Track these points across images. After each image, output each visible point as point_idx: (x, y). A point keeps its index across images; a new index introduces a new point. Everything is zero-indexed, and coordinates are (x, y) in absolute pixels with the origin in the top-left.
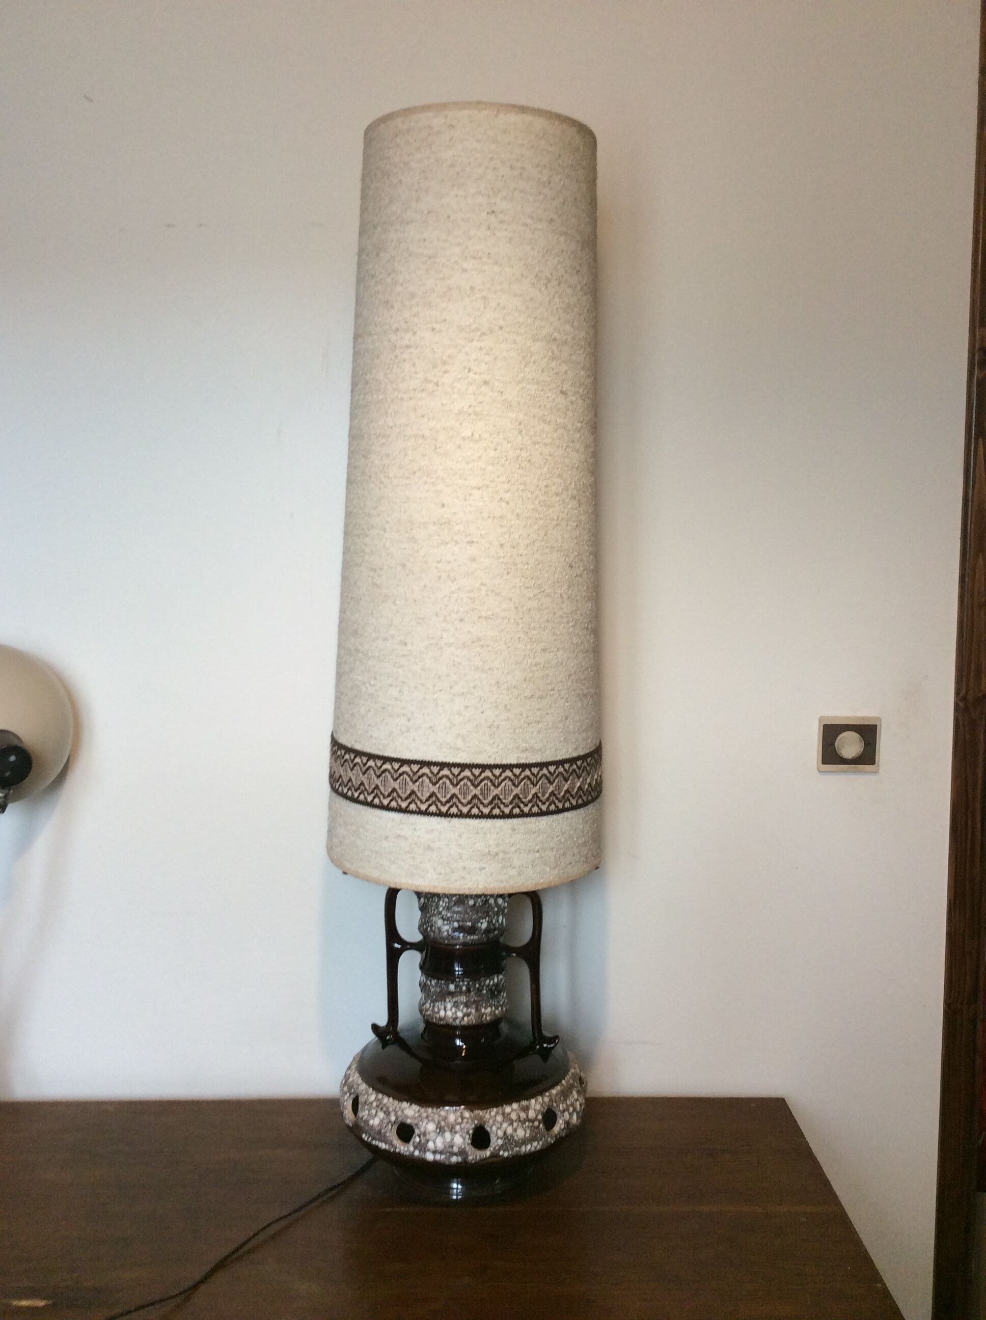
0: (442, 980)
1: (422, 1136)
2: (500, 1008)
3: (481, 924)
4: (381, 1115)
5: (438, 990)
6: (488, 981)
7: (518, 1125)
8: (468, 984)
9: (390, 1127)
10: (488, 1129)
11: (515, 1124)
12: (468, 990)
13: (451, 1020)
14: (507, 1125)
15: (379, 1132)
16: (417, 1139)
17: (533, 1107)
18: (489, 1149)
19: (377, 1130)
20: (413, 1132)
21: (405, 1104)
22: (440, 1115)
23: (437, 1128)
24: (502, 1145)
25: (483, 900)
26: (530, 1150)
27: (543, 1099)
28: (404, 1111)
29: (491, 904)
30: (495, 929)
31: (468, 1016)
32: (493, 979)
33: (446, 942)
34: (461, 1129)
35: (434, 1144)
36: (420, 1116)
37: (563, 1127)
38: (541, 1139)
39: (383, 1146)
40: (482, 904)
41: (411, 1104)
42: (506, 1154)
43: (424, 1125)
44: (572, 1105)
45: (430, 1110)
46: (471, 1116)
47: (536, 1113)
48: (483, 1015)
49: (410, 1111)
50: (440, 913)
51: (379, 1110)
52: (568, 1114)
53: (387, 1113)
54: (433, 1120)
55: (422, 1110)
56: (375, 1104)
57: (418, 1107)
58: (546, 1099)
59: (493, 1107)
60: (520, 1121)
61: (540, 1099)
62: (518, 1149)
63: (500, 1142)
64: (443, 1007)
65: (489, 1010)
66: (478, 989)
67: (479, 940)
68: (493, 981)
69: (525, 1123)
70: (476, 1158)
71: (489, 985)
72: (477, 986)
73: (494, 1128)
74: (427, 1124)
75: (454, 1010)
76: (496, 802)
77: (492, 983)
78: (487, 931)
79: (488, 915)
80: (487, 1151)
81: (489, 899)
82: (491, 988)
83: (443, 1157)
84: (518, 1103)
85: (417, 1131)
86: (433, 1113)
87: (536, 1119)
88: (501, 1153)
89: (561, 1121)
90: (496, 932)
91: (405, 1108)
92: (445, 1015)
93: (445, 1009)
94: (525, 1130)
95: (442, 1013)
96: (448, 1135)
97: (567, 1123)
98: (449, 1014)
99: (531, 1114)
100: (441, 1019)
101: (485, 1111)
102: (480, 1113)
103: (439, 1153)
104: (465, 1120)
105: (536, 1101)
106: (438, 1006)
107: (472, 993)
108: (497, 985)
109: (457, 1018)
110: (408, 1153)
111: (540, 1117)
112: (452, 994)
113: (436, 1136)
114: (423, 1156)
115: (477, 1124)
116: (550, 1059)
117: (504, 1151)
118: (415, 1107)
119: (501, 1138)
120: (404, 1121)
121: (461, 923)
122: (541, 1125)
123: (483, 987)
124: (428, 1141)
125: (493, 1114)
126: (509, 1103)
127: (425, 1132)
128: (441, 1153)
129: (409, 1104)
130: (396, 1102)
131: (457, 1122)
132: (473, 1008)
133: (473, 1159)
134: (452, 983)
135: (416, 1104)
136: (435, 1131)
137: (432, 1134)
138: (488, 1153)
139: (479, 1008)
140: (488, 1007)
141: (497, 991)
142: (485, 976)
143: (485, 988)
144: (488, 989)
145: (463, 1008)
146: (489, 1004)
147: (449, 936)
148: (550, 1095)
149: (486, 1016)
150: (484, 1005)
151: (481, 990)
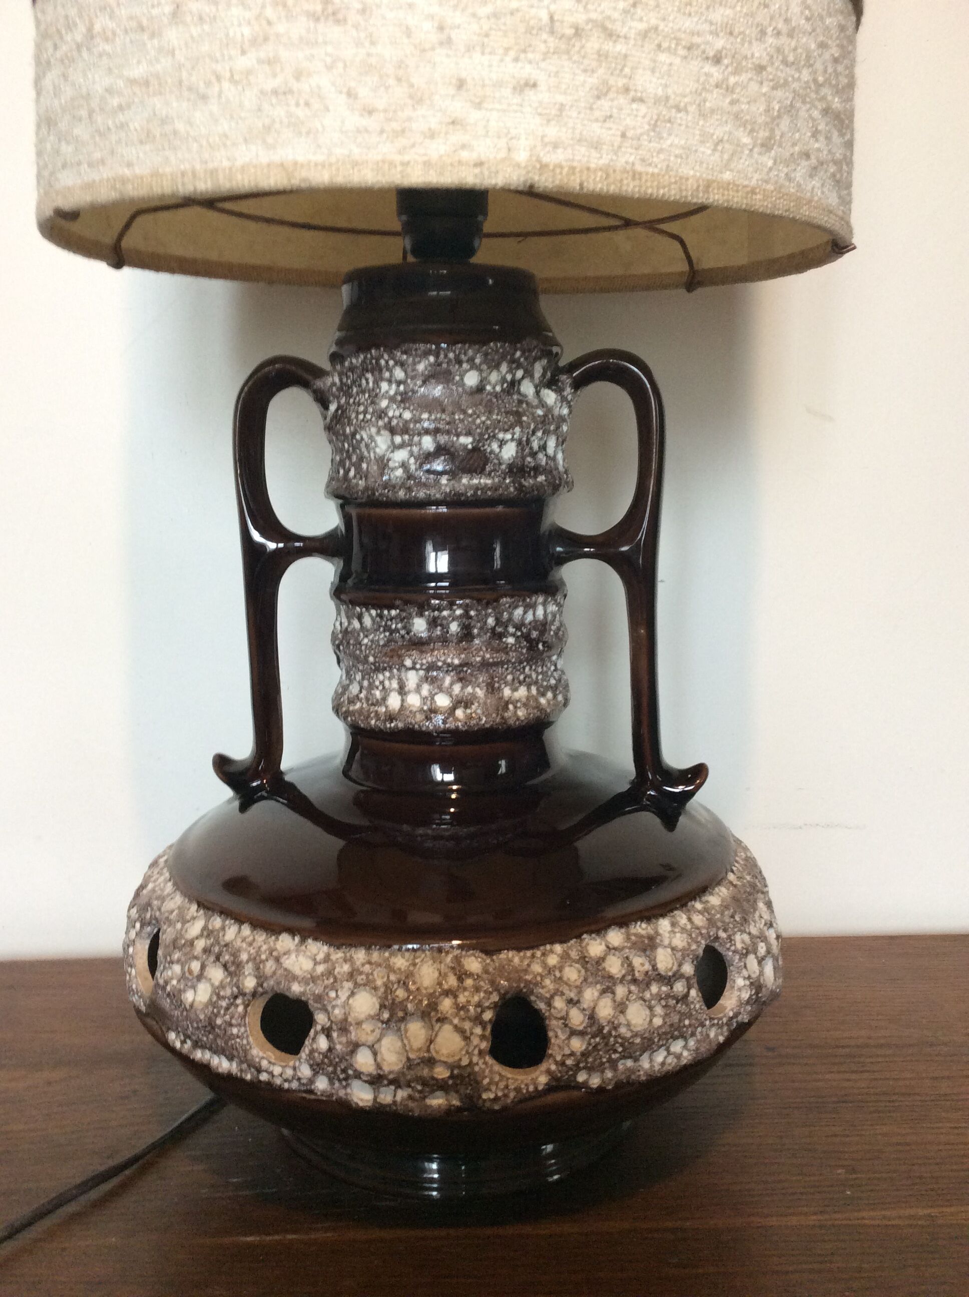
0: (390, 607)
1: (335, 1035)
2: (550, 695)
3: (500, 447)
4: (216, 974)
5: (382, 637)
6: (519, 612)
7: (630, 992)
8: (466, 615)
9: (241, 1009)
10: (542, 1006)
11: (621, 991)
12: (466, 635)
13: (419, 717)
14: (596, 994)
15: (211, 1026)
16: (323, 1043)
17: (666, 942)
18: (544, 1066)
19: (202, 1017)
20: (308, 1021)
21: (286, 942)
22: (390, 969)
23: (382, 1006)
24: (583, 1054)
25: (504, 380)
26: (663, 1064)
27: (690, 919)
28: (282, 960)
29: (525, 396)
30: (537, 470)
31: (466, 707)
32: (533, 606)
33: (401, 494)
34: (460, 1008)
35: (375, 1054)
36: (330, 973)
37: (745, 995)
38: (693, 1034)
39: (222, 1064)
40: (503, 390)
41: (303, 940)
42: (595, 1081)
43: (344, 995)
44: (763, 938)
45: (360, 955)
46: (486, 971)
47: (679, 955)
48: (507, 703)
49: (301, 959)
50: (381, 414)
51: (212, 958)
52: (755, 961)
53: (233, 969)
54: (369, 984)
55: (337, 955)
56: (200, 944)
57: (325, 948)
58: (699, 920)
59: (552, 943)
60: (634, 981)
61: (682, 918)
62: (629, 1063)
63: (578, 1045)
64: (395, 684)
65: (522, 692)
66: (493, 629)
67: (495, 488)
68: (534, 614)
69: (648, 985)
70: (506, 1096)
71: (522, 621)
72: (491, 621)
73: (559, 1003)
74: (353, 994)
75: (426, 689)
77: (529, 617)
78: (517, 470)
79: (520, 423)
80: (538, 1073)
81: (520, 382)
82: (529, 633)
83: (401, 1094)
84: (623, 930)
85: (321, 1019)
86: (370, 963)
87: (678, 976)
88: (581, 1077)
89: (740, 982)
90: (541, 478)
91: (287, 953)
92: (402, 705)
93: (402, 690)
94: (651, 1008)
95: (394, 702)
96: (416, 1030)
97: (757, 985)
98: (414, 701)
99: (664, 960)
100: (391, 718)
101: (529, 953)
102: (514, 958)
103: (391, 1082)
104: (469, 982)
105: (673, 925)
106: (382, 683)
107: (477, 641)
108: (543, 626)
109: (434, 711)
110: (295, 1085)
111: (688, 969)
112: (419, 644)
113: (378, 1032)
114: (342, 1093)
115: (506, 993)
116: (682, 823)
117: (590, 1069)
118: (317, 948)
119: (582, 1034)
120: (282, 988)
121: (443, 439)
122: (693, 993)
123: (506, 625)
124: (355, 1047)
125: (552, 960)
126: (600, 930)
127: (345, 1020)
128: (396, 1083)
129: (297, 939)
130: (261, 937)
131: (446, 987)
132: (479, 684)
133: (496, 1099)
134: (421, 615)
135: (316, 939)
136: (377, 1017)
137: (367, 1027)
138: (540, 1077)
139: (497, 685)
140: (520, 683)
141: (543, 646)
142: (512, 596)
143: (511, 630)
144: (519, 634)
145: (452, 684)
146: (522, 677)
147: (410, 477)
148: (706, 910)
149: (516, 707)
150: (510, 677)
151: (501, 636)
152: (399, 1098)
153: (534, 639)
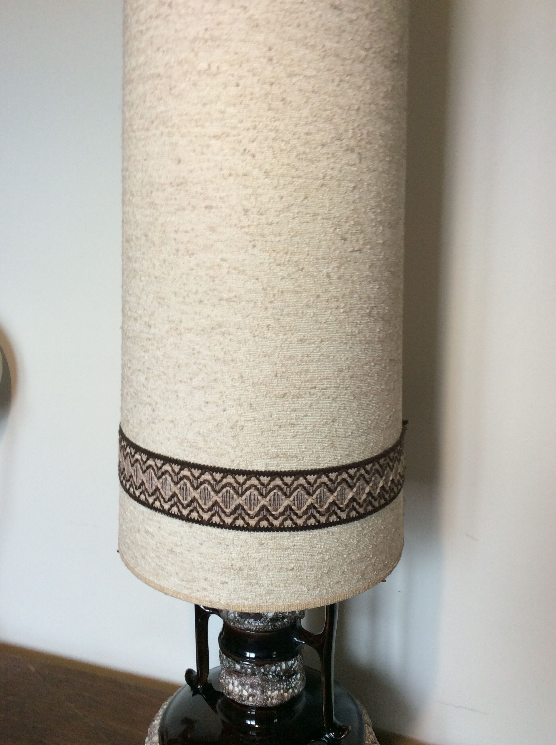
2: (291, 691)
6: (273, 668)
8: (253, 667)
12: (254, 674)
30: (284, 618)
31: (253, 697)
32: (281, 665)
48: (268, 698)
64: (232, 682)
65: (276, 692)
66: (263, 673)
67: (265, 627)
68: (281, 668)
71: (275, 671)
72: (262, 670)
75: (240, 687)
76: (240, 511)
77: (279, 668)
78: (274, 620)
82: (279, 674)
90: (286, 620)
92: (233, 690)
93: (233, 684)
95: (231, 687)
98: (237, 690)
100: (229, 693)
106: (229, 679)
107: (257, 676)
108: (285, 671)
109: (241, 696)
112: (238, 673)
123: (268, 672)
132: (258, 690)
134: (238, 664)
139: (265, 691)
140: (275, 690)
141: (285, 678)
142: (269, 664)
143: (271, 673)
144: (274, 674)
145: (248, 688)
146: (276, 688)
149: (271, 700)
150: (270, 688)
151: (266, 675)
153: (281, 675)
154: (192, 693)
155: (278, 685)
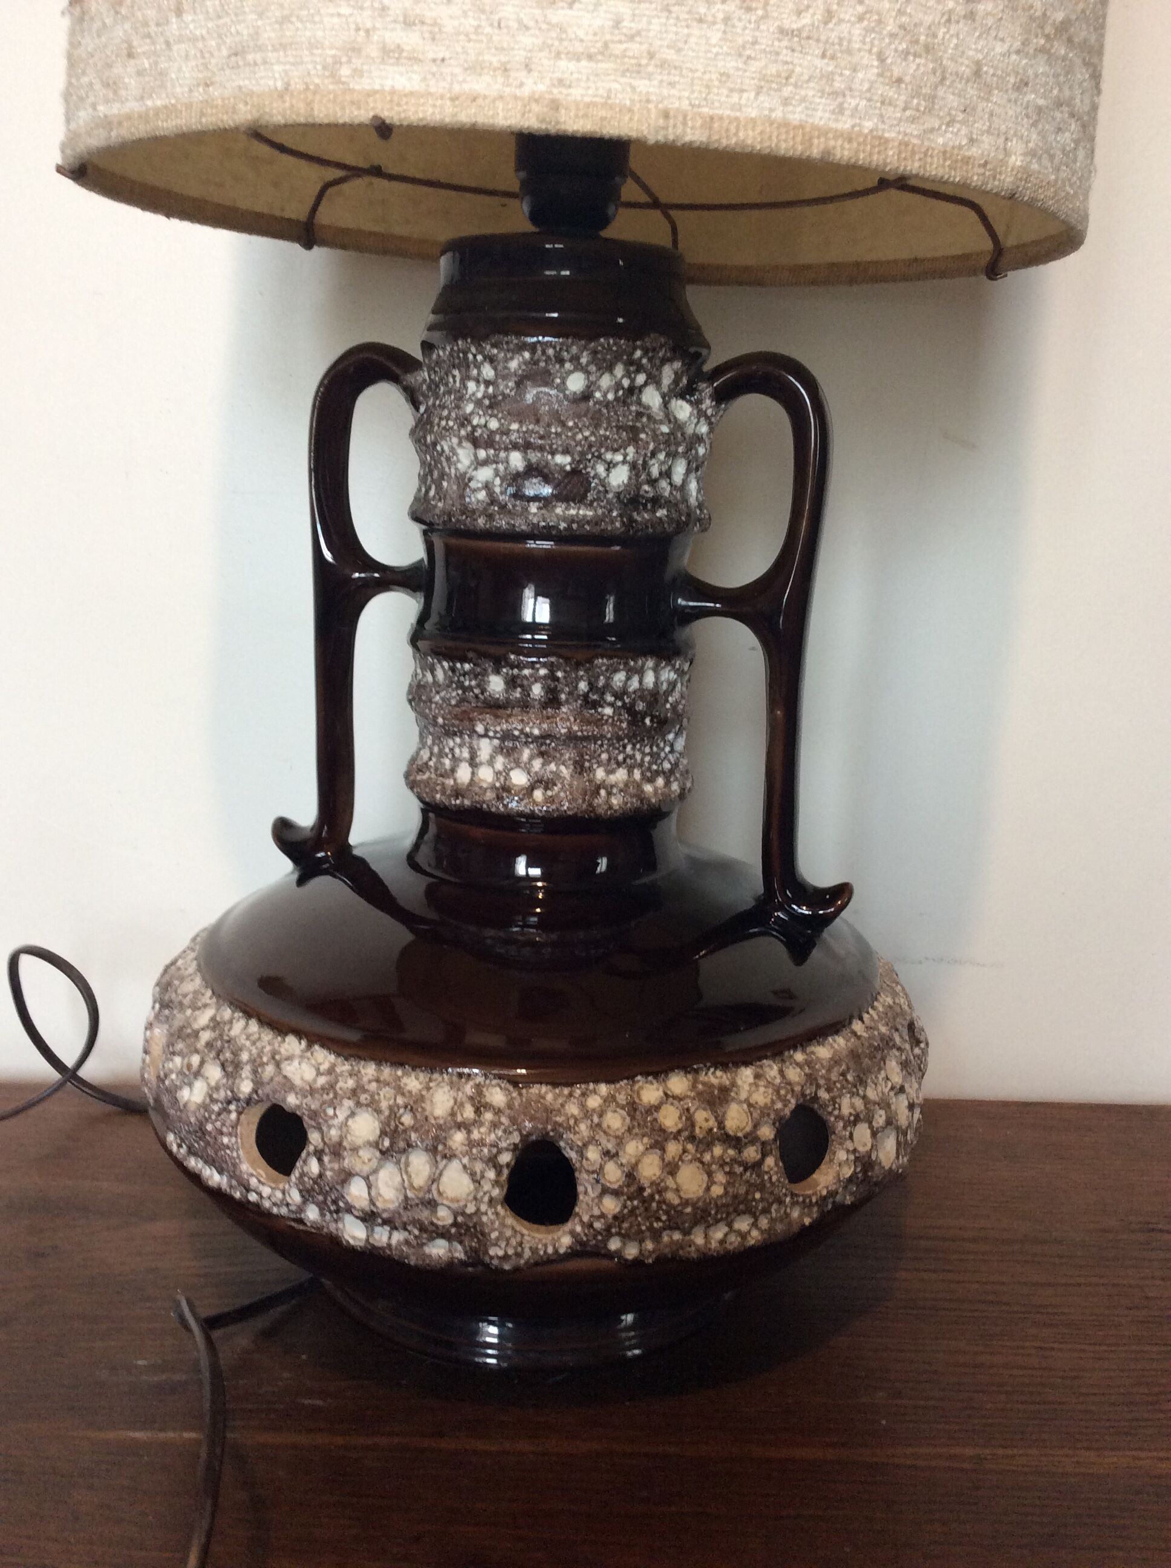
0: (464, 660)
1: (326, 1159)
2: (660, 781)
3: (608, 470)
4: (214, 1073)
5: (455, 694)
6: (619, 678)
7: (685, 1151)
8: (552, 676)
9: (233, 1116)
10: (572, 1155)
11: (673, 1149)
12: (552, 700)
13: (490, 795)
14: (641, 1148)
15: (201, 1132)
16: (314, 1167)
17: (743, 1095)
18: (568, 1226)
19: (193, 1120)
20: (302, 1140)
21: (292, 1045)
22: (400, 1090)
23: (383, 1133)
24: (615, 1217)
25: (618, 386)
26: (722, 1242)
27: (781, 1072)
28: (283, 1066)
29: (648, 408)
30: (656, 501)
31: (546, 788)
32: (641, 672)
33: (481, 521)
34: (471, 1144)
35: (369, 1187)
36: (331, 1086)
37: (847, 1172)
38: (766, 1211)
39: (214, 1178)
40: (617, 399)
41: (310, 1046)
42: (631, 1252)
43: (342, 1114)
44: (885, 1105)
45: (369, 1070)
46: (510, 1106)
47: (756, 1115)
48: (598, 788)
49: (304, 1066)
50: (464, 421)
51: (213, 1054)
52: (869, 1131)
53: (232, 1068)
54: (373, 1105)
55: (344, 1067)
56: (206, 1036)
57: (332, 1058)
58: (794, 1074)
59: (596, 1081)
60: (692, 1138)
61: (772, 1070)
62: (677, 1236)
63: (611, 1205)
64: (466, 754)
65: (621, 775)
66: (586, 696)
67: (596, 522)
68: (641, 682)
69: (709, 1146)
70: (518, 1255)
71: (624, 689)
72: (583, 686)
73: (593, 1154)
74: (353, 1114)
75: (500, 762)
77: (634, 684)
78: (631, 500)
79: (634, 440)
80: (560, 1233)
81: (641, 389)
82: (633, 704)
83: (398, 1237)
84: (690, 1077)
85: (314, 1137)
86: (378, 1081)
87: (752, 1138)
88: (614, 1244)
89: (842, 1155)
90: (661, 513)
91: (289, 1058)
92: (472, 780)
93: (473, 762)
94: (710, 1174)
95: (464, 774)
96: (420, 1164)
97: (865, 1162)
98: (486, 775)
99: (736, 1118)
100: (458, 793)
101: (566, 1091)
102: (548, 1094)
103: (385, 1222)
104: (488, 1116)
105: (757, 1076)
106: (452, 750)
107: (564, 709)
108: (654, 697)
109: (507, 789)
110: (284, 1211)
111: (767, 1132)
112: (495, 707)
113: (374, 1163)
114: (332, 1227)
115: (529, 1134)
116: (816, 954)
117: (625, 1237)
118: (324, 1057)
119: (616, 1193)
120: (277, 1099)
121: (534, 456)
122: (770, 1161)
123: (602, 692)
124: (347, 1176)
125: (594, 1102)
126: (659, 1073)
127: (340, 1144)
128: (390, 1223)
129: (304, 1043)
130: (267, 1036)
131: (459, 1119)
132: (565, 762)
133: (506, 1257)
134: (497, 672)
135: (323, 1046)
136: (376, 1145)
137: (366, 1154)
138: (562, 1239)
139: (587, 764)
140: (619, 764)
141: (651, 721)
142: (610, 658)
143: (609, 698)
144: (619, 704)
145: (531, 758)
146: (621, 757)
147: (493, 501)
148: (808, 1063)
149: (609, 794)
150: (604, 756)
151: (595, 705)
152: (394, 1242)
153: (640, 712)
154: (296, 876)
155: (629, 748)
